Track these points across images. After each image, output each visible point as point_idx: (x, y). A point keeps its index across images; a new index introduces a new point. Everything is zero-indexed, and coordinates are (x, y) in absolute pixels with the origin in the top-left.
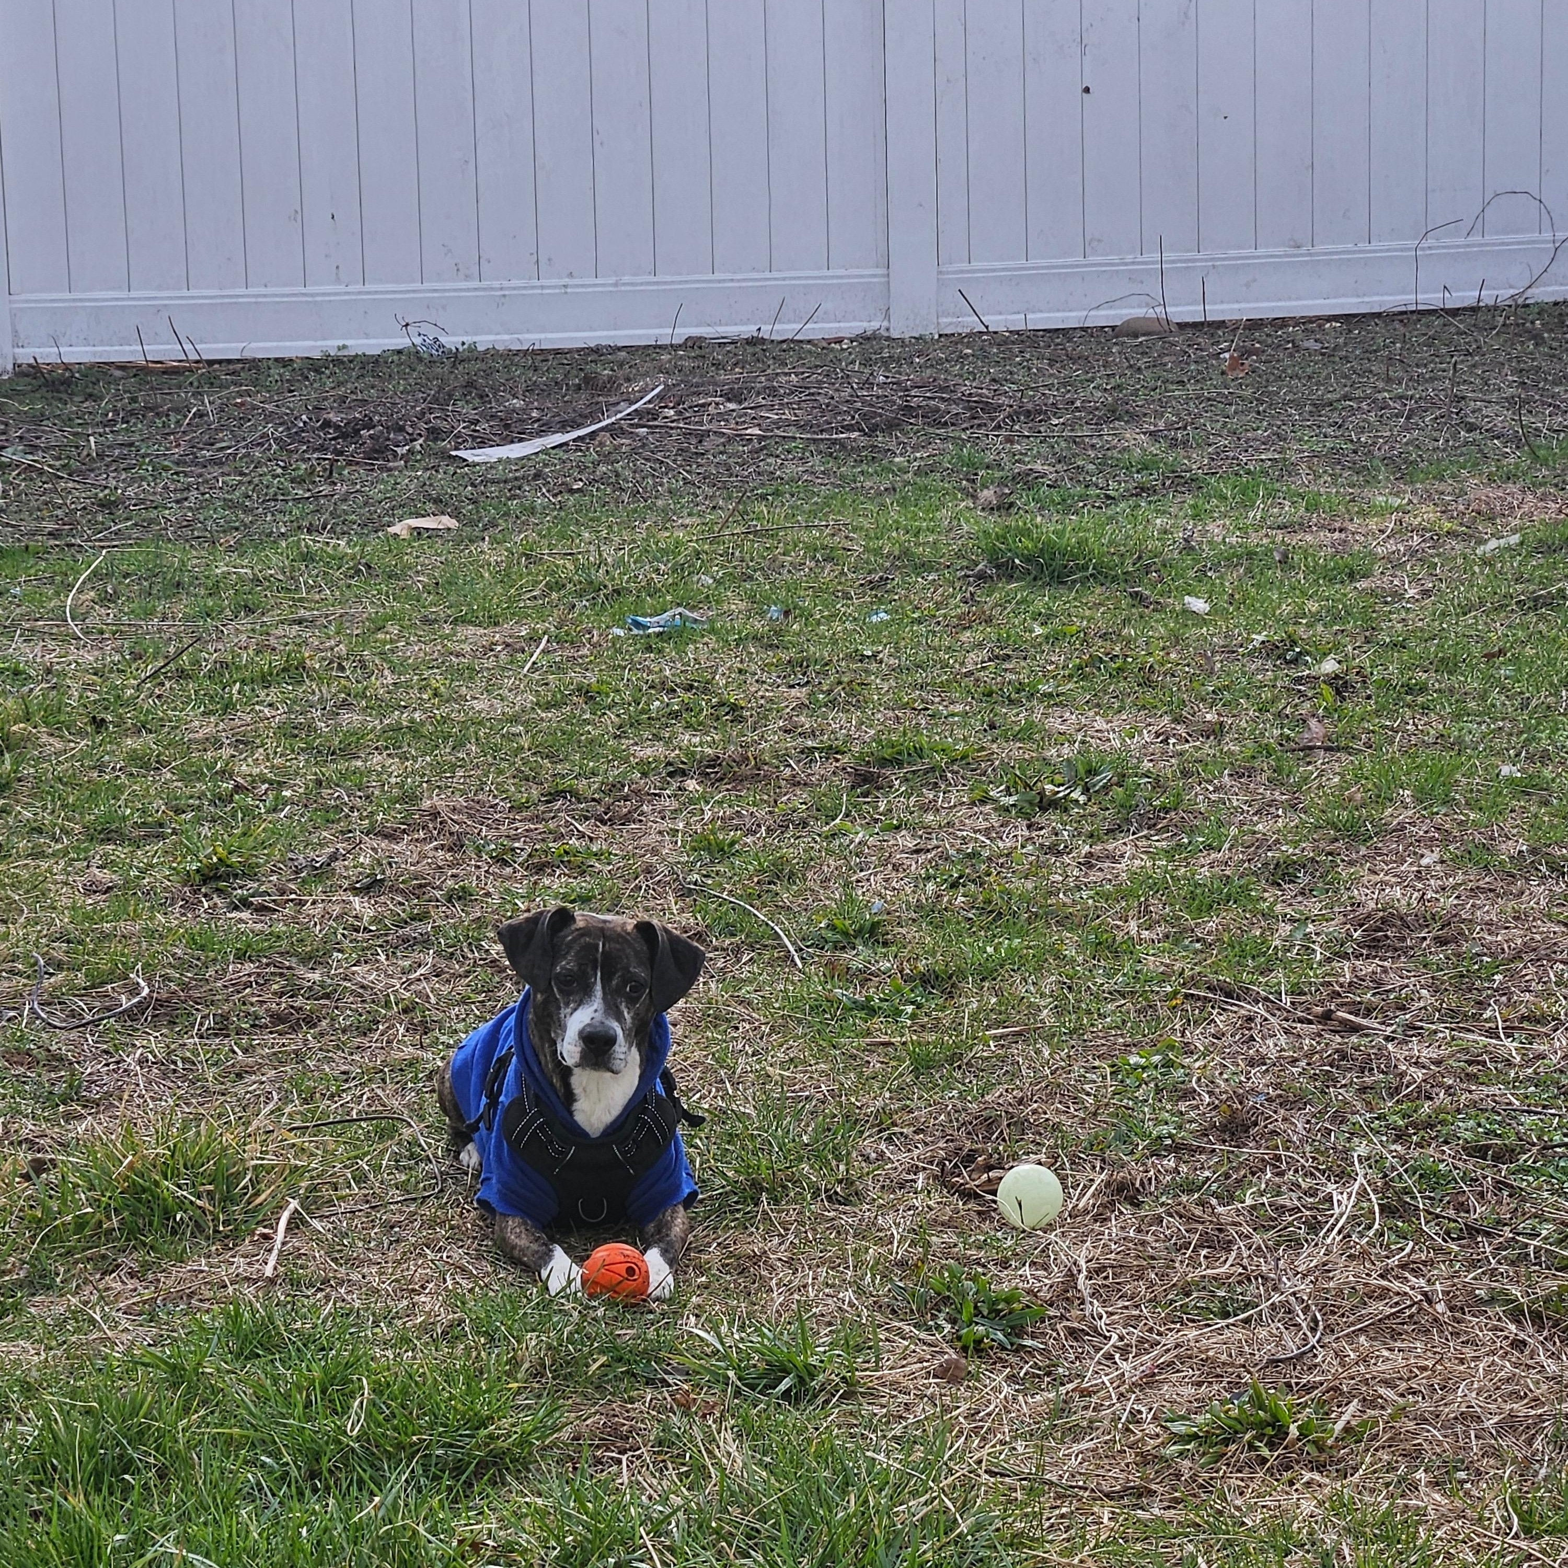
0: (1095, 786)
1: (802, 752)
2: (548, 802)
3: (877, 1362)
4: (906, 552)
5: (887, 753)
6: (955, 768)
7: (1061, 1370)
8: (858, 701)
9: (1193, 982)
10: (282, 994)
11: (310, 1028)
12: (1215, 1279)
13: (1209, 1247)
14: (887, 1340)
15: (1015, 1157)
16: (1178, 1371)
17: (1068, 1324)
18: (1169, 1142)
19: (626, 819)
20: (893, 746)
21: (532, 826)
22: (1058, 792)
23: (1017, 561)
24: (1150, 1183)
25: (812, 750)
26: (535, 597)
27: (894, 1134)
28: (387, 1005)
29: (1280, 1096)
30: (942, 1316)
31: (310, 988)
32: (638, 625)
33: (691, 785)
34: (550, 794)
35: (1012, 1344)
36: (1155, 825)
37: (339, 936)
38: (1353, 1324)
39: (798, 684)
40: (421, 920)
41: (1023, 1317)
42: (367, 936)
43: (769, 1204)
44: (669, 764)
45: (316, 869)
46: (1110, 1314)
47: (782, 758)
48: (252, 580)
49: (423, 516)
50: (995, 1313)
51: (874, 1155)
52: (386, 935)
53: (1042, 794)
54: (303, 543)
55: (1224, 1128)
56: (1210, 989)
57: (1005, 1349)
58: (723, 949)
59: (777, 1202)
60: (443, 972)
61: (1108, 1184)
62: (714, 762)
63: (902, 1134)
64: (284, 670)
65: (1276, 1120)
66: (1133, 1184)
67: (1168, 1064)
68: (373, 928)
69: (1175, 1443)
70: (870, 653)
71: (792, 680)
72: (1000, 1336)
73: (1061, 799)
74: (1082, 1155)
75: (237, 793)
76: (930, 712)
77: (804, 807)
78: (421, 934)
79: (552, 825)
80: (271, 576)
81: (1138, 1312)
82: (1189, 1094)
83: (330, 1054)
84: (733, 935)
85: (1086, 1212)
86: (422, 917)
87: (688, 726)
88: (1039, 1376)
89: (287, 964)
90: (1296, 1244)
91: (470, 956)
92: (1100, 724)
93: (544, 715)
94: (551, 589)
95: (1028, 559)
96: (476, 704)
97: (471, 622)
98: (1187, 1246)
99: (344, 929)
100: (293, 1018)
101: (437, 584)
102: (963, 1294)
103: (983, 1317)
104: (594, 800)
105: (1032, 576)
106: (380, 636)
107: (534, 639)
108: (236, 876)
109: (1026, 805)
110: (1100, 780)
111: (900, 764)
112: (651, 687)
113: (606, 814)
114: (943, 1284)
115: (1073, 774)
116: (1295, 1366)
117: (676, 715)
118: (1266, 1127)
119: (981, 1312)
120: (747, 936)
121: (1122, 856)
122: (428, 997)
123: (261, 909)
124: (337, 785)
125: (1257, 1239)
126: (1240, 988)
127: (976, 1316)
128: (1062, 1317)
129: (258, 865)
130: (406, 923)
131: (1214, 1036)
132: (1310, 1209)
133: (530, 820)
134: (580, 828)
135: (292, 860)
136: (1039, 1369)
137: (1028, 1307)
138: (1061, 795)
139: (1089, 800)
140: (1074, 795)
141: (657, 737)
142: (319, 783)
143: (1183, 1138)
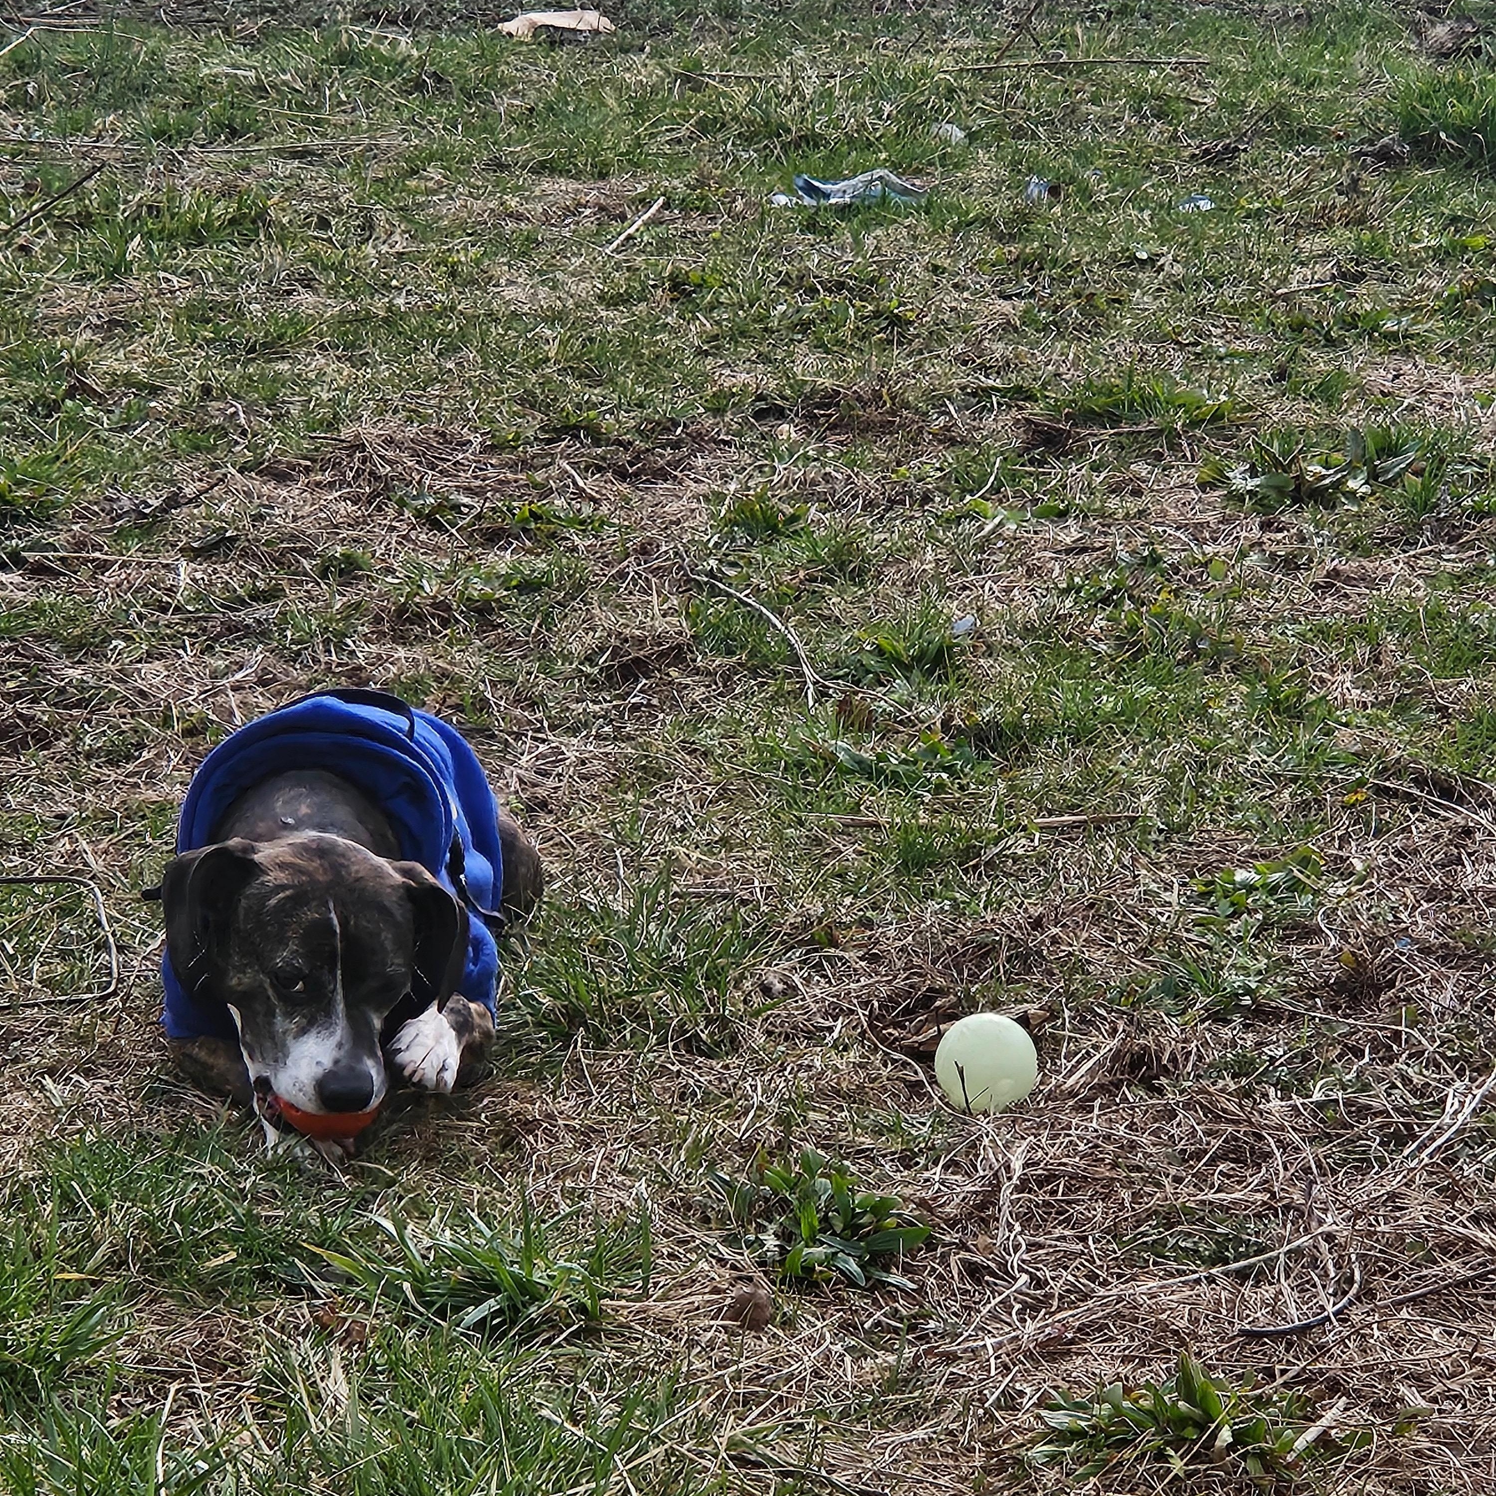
0: (1387, 471)
1: (974, 394)
2: (549, 442)
3: (645, 1287)
4: (1281, 112)
5: (1098, 403)
6: (1198, 432)
7: (932, 1324)
8: (1097, 325)
9: (1398, 770)
10: (19, 696)
11: (43, 748)
12: (1221, 1207)
13: (1233, 1161)
14: (671, 1256)
15: (995, 1006)
16: (1111, 1339)
17: (967, 1255)
18: (1247, 1001)
19: (662, 475)
20: (1110, 394)
21: (510, 476)
22: (1324, 477)
23: (1443, 135)
24: (1187, 1059)
25: (988, 392)
26: (679, 142)
27: (828, 959)
28: (167, 722)
29: (1445, 945)
30: (772, 1227)
31: (61, 691)
32: (811, 190)
33: (787, 431)
34: (555, 430)
35: (868, 1279)
36: (1460, 536)
37: (133, 616)
38: (1405, 1290)
39: (1016, 295)
40: (266, 601)
41: (895, 1237)
42: (176, 618)
43: (585, 1046)
44: (760, 398)
45: (145, 516)
46: (1032, 1246)
47: (938, 401)
48: (253, 89)
49: (568, 9)
50: (852, 1228)
51: (779, 986)
52: (205, 619)
53: (1300, 478)
54: (344, 37)
55: (1340, 987)
56: (1420, 781)
57: (856, 1285)
58: (709, 674)
59: (602, 1043)
60: (275, 679)
61: (1117, 1056)
62: (830, 398)
63: (841, 959)
64: (232, 221)
65: (1423, 981)
66: (1159, 1059)
67: (1296, 886)
68: (190, 608)
69: (1050, 1442)
70: (1144, 256)
71: (1010, 288)
72: (853, 1266)
73: (1327, 487)
74: (1102, 1012)
75: (73, 398)
76: (1199, 349)
77: (939, 474)
78: (258, 622)
79: (539, 476)
80: (285, 83)
81: (1080, 1246)
82: (1309, 933)
83: (50, 789)
84: (730, 653)
85: (1072, 1094)
86: (271, 595)
87: (820, 345)
88: (896, 1330)
89: (38, 650)
90: (1363, 1166)
91: (323, 658)
92: (1456, 385)
93: (603, 313)
94: (704, 132)
95: (1462, 133)
96: (510, 293)
97: (564, 173)
98: (1198, 1155)
99: (145, 605)
100: (16, 732)
101: (531, 110)
102: (809, 1195)
103: (834, 1234)
104: (620, 443)
105: (1464, 161)
106: (412, 183)
107: (644, 202)
108: (16, 519)
109: (1273, 494)
110: (1396, 465)
111: (1115, 421)
112: (782, 283)
113: (632, 464)
114: (784, 1180)
115: (1360, 452)
116: (1290, 1345)
117: (804, 326)
118: (1402, 990)
119: (831, 1227)
120: (751, 655)
121: (1386, 578)
122: (232, 714)
123: (39, 570)
124: (236, 397)
125: (1308, 1153)
126: (1466, 784)
127: (823, 1231)
128: (963, 1246)
129: (55, 505)
130: (243, 602)
131: (1398, 854)
132: (1406, 1114)
133: (512, 467)
134: (581, 483)
135: (111, 500)
136: (901, 1320)
137: (911, 1224)
138: (1327, 481)
139: (1373, 493)
140: (1352, 484)
141: (763, 358)
142: (206, 391)
143: (1267, 996)
